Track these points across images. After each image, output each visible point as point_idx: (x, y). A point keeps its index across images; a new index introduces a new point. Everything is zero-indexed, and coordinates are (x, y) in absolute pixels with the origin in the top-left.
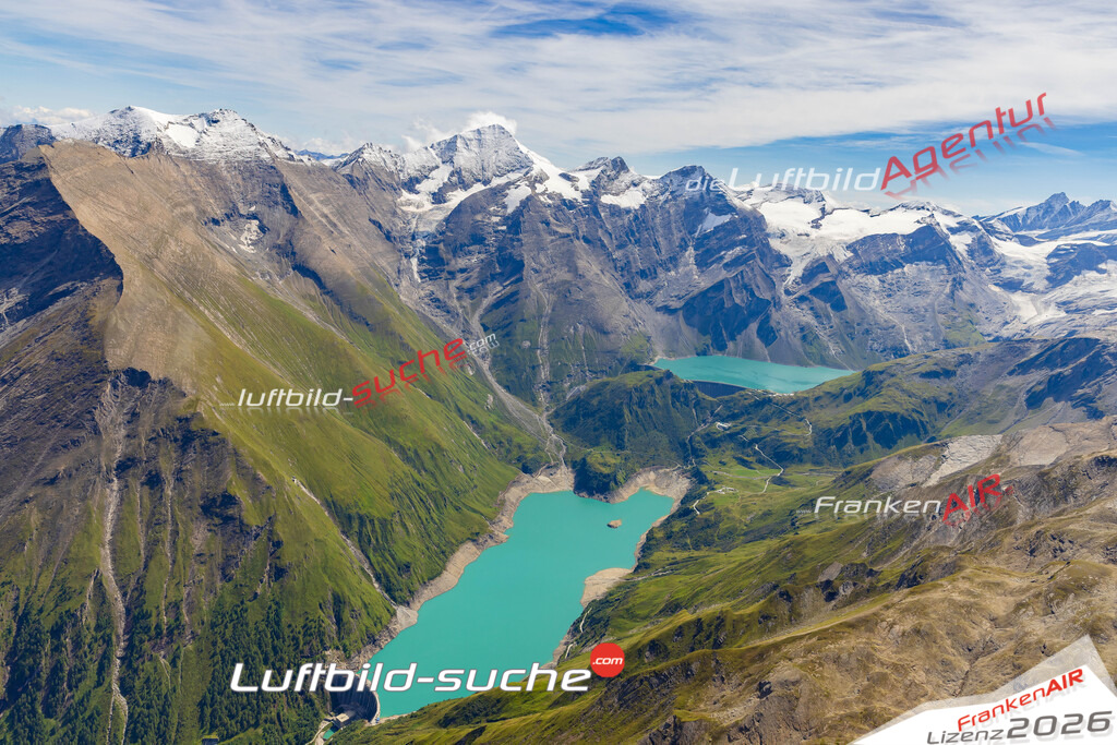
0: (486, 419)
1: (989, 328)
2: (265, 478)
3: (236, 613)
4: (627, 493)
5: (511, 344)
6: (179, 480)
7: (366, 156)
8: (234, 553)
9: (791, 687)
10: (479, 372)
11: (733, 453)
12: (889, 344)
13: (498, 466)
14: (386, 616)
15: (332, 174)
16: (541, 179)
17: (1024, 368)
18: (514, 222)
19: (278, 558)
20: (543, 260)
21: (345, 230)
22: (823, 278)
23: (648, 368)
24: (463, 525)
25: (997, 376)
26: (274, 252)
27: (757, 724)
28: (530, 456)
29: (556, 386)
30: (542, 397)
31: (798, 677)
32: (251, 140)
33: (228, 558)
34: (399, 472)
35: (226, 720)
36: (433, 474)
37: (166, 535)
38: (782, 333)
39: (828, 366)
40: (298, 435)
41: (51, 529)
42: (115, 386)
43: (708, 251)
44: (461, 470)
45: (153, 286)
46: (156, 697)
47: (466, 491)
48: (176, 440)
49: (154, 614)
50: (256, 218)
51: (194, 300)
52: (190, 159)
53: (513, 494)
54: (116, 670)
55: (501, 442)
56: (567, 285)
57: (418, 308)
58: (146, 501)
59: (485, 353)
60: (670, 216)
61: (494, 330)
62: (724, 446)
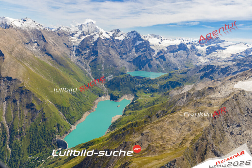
1: (194, 64)
2: (40, 100)
3: (35, 129)
4: (121, 100)
5: (96, 70)
6: (20, 101)
7: (62, 28)
9: (147, 133)
10: (89, 76)
11: (143, 91)
12: (175, 67)
13: (94, 96)
14: (69, 127)
15: (54, 33)
16: (101, 34)
17: (200, 71)
18: (96, 43)
19: (44, 116)
20: (102, 51)
21: (58, 45)
22: (161, 54)
23: (125, 74)
24: (86, 108)
25: (195, 73)
26: (41, 50)
27: (141, 141)
28: (100, 93)
31: (149, 131)
32: (34, 25)
33: (33, 117)
34: (71, 97)
35: (34, 151)
36: (79, 98)
37: (18, 113)
38: (153, 66)
39: (162, 72)
40: (48, 90)
42: (4, 81)
43: (137, 49)
44: (85, 97)
45: (12, 58)
47: (86, 101)
48: (19, 92)
49: (16, 130)
50: (36, 43)
51: (22, 61)
52: (19, 29)
53: (97, 101)
54: (8, 142)
55: (94, 90)
56: (108, 57)
57: (75, 62)
58: (13, 106)
59: (90, 72)
60: (129, 41)
61: (92, 67)
62: (141, 89)
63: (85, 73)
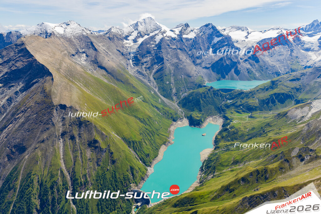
0: (160, 106)
2: (105, 134)
3: (103, 176)
4: (205, 125)
5: (163, 83)
6: (80, 137)
7: (112, 30)
8: (100, 158)
10: (155, 92)
11: (234, 109)
12: (274, 71)
13: (166, 120)
14: (145, 171)
15: (104, 37)
16: (165, 32)
18: (159, 46)
19: (113, 157)
20: (169, 57)
21: (110, 53)
23: (205, 86)
24: (161, 140)
26: (92, 63)
29: (178, 94)
30: (174, 98)
32: (80, 29)
33: (98, 159)
34: (141, 126)
36: (150, 125)
37: (79, 154)
38: (242, 71)
40: (111, 119)
41: (45, 156)
42: (57, 110)
43: (216, 49)
44: (157, 123)
45: (62, 77)
46: (84, 204)
47: (159, 129)
48: (77, 125)
49: (79, 179)
50: (84, 53)
51: (73, 80)
52: (63, 37)
53: (172, 128)
55: (165, 113)
56: (177, 64)
57: (134, 75)
58: (71, 144)
59: (156, 86)
60: (203, 39)
61: (157, 79)
62: (231, 107)
63: (149, 89)
